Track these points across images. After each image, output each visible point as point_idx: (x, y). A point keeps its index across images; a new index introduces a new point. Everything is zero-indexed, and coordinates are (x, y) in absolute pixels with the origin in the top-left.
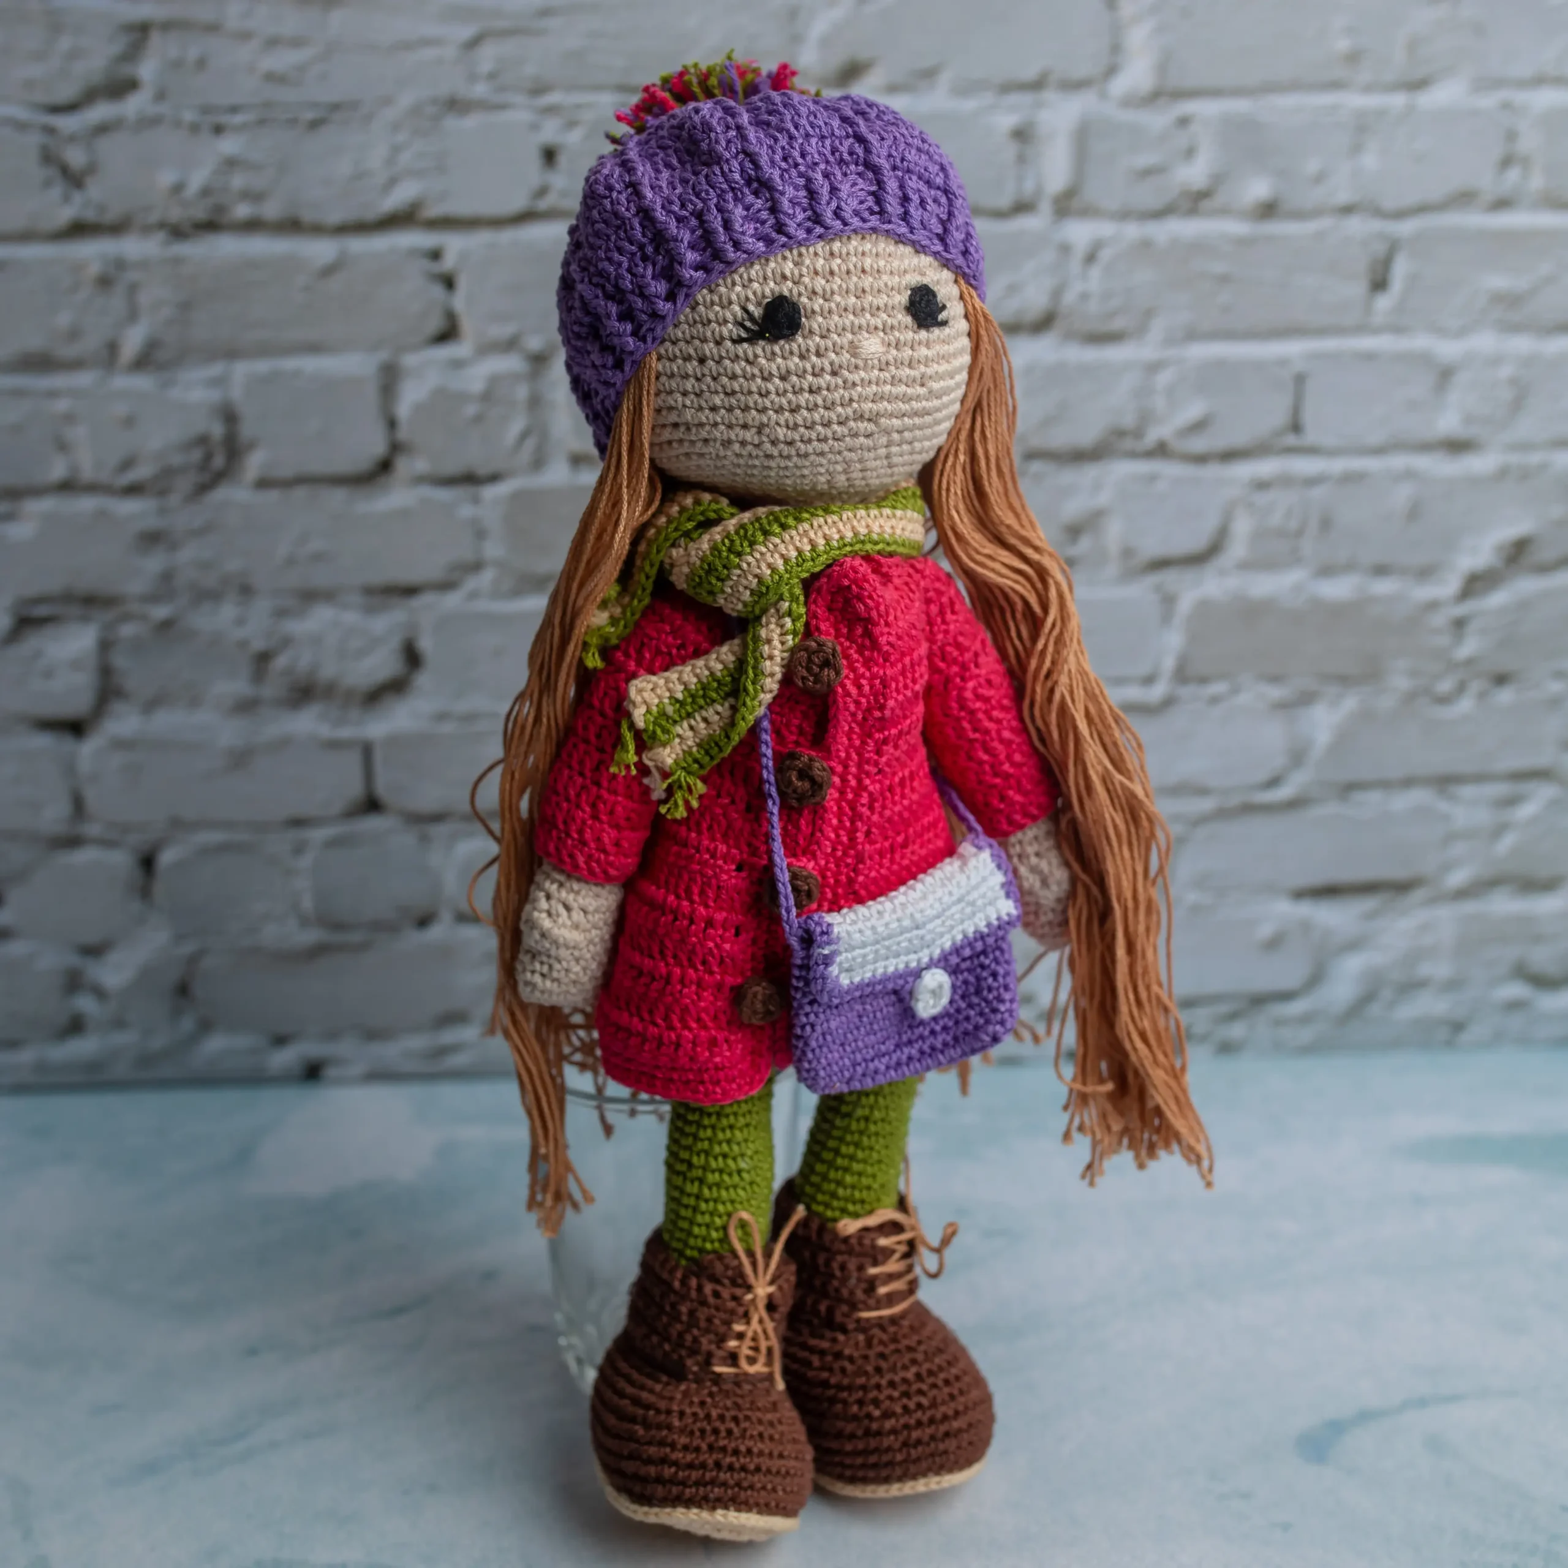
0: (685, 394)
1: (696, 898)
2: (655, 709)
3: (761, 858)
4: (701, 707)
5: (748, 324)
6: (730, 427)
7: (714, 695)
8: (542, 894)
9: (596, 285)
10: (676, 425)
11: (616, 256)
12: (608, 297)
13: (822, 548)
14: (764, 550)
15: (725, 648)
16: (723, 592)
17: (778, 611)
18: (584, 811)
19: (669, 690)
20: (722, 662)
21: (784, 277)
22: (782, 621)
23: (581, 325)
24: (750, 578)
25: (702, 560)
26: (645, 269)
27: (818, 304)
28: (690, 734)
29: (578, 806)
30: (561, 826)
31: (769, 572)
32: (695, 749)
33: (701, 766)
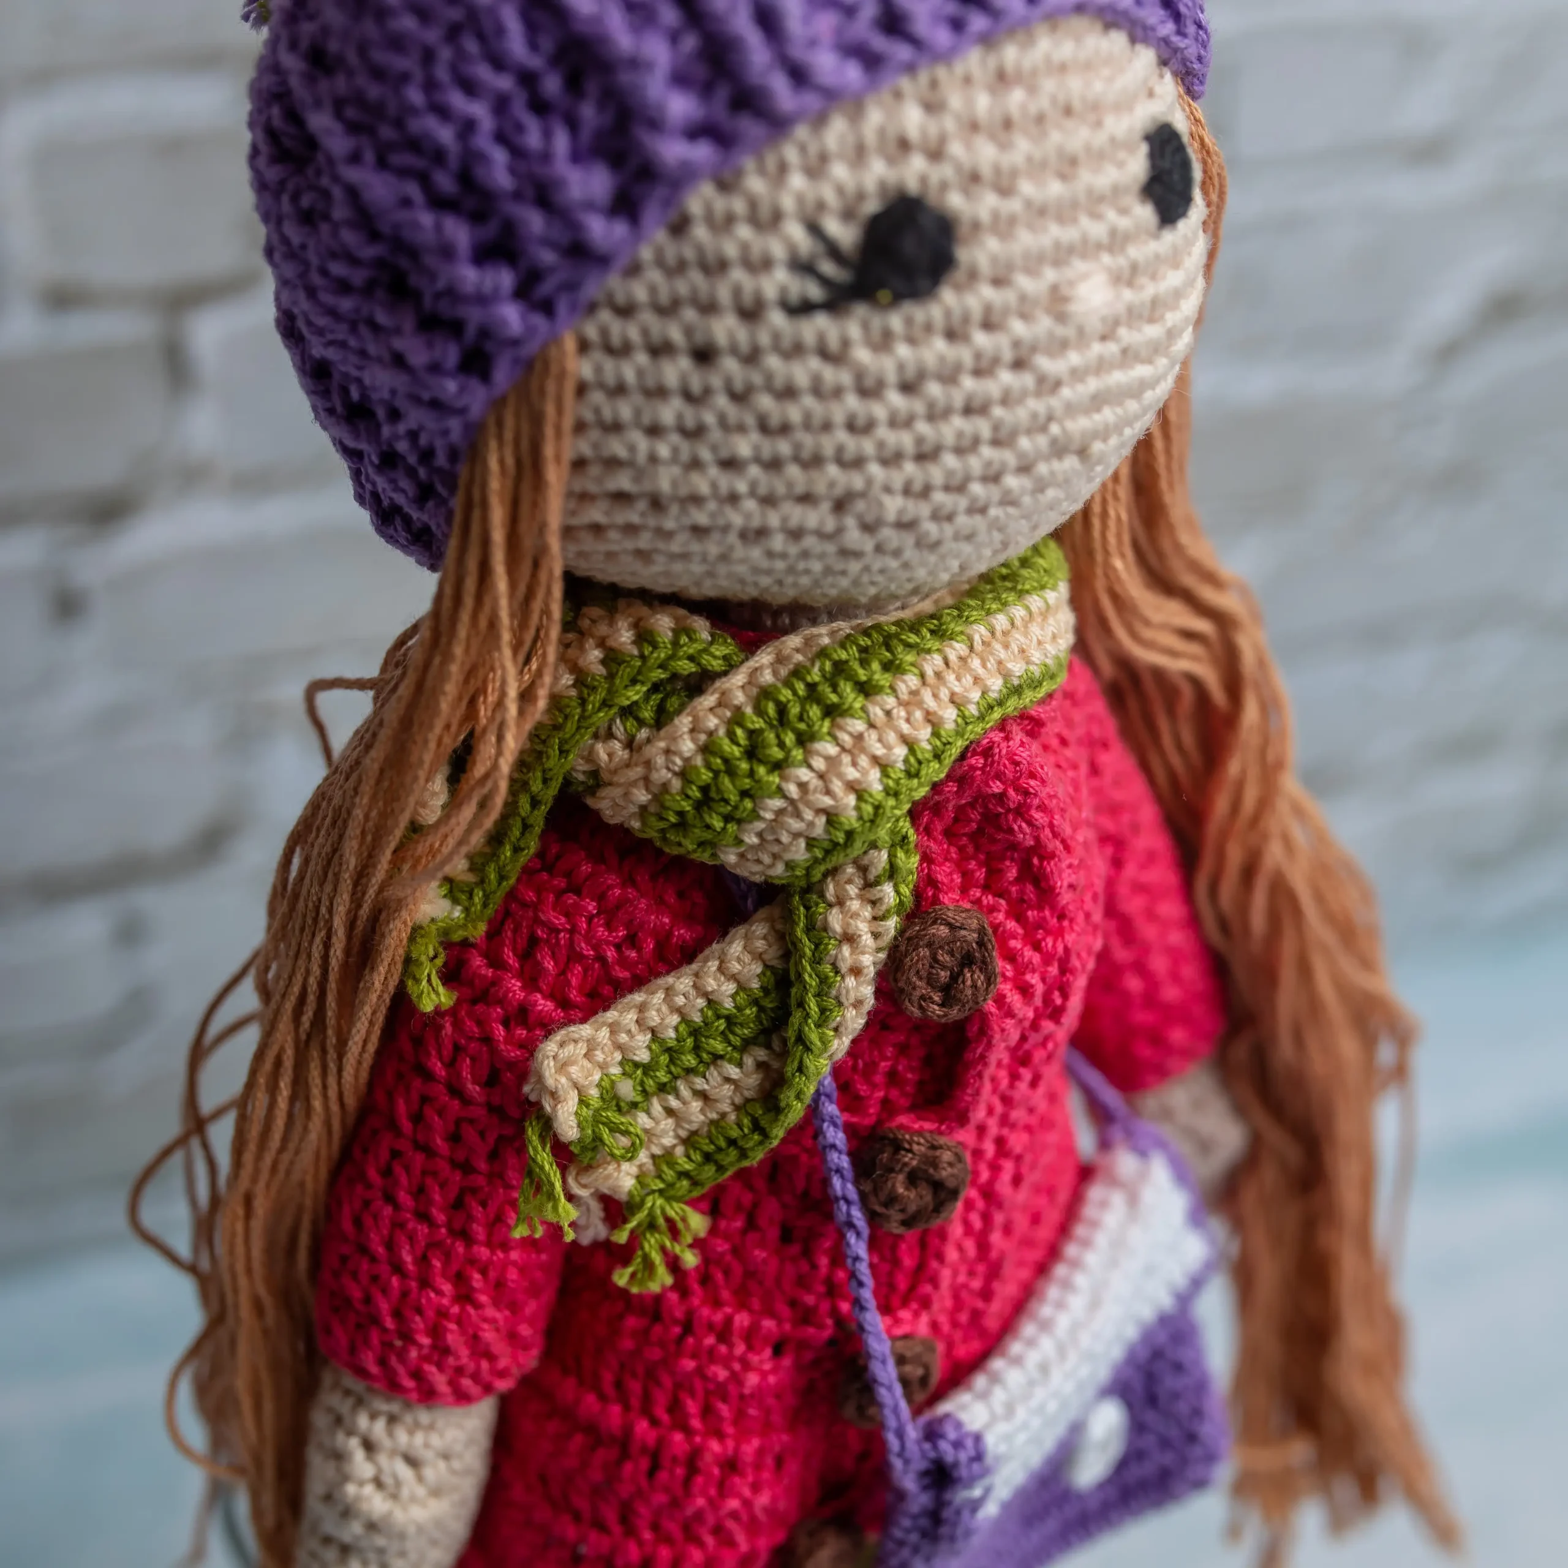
0: (654, 431)
1: (696, 1423)
2: (594, 1092)
3: (821, 1327)
4: (689, 1071)
5: (828, 268)
6: (769, 501)
7: (718, 1046)
8: (354, 1443)
9: (403, 173)
10: (621, 498)
11: (458, 101)
12: (439, 203)
13: (950, 726)
14: (832, 750)
15: (736, 948)
16: (739, 842)
17: (863, 870)
18: (440, 1293)
19: (619, 1047)
20: (734, 977)
21: (904, 145)
22: (875, 893)
23: (353, 260)
24: (808, 815)
25: (684, 775)
26: (547, 135)
27: (987, 204)
28: (668, 1123)
29: (425, 1283)
30: (389, 1324)
31: (851, 800)
32: (679, 1151)
33: (695, 1183)
